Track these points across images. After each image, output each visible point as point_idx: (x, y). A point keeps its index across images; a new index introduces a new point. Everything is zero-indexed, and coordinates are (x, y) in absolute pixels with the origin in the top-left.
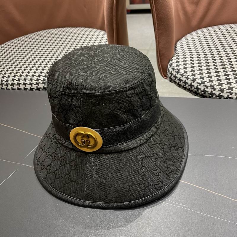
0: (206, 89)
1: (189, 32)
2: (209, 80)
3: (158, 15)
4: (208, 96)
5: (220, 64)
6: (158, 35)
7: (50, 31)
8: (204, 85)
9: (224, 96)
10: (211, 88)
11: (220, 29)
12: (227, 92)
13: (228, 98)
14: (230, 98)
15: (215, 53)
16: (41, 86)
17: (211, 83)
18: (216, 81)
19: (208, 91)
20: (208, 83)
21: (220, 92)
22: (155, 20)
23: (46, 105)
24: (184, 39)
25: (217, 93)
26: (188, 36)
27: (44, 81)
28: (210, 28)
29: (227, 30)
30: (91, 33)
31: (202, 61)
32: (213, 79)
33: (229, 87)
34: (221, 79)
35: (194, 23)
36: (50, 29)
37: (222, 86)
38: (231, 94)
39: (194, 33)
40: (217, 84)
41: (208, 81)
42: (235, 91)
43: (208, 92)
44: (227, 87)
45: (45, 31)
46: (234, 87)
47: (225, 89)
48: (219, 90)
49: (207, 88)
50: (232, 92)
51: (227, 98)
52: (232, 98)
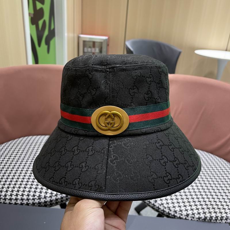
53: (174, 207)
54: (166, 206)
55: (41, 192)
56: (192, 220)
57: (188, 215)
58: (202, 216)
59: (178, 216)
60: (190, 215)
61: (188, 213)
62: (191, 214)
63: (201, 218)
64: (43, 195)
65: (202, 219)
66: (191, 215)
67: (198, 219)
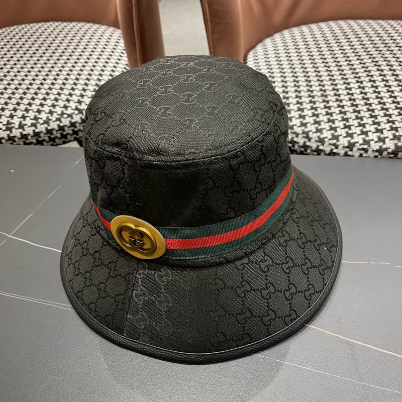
0: (295, 139)
1: (270, 35)
2: (301, 122)
3: (212, 6)
4: (299, 151)
5: (319, 94)
6: (213, 42)
7: (20, 28)
8: (292, 131)
9: (324, 151)
10: (304, 137)
11: (321, 29)
12: (330, 144)
13: (332, 154)
14: (335, 154)
15: (312, 74)
16: (4, 134)
17: (303, 128)
18: (312, 124)
19: (298, 141)
20: (299, 129)
21: (319, 144)
22: (207, 15)
23: (13, 171)
24: (261, 48)
25: (314, 145)
26: (268, 42)
27: (10, 126)
28: (305, 28)
29: (333, 32)
30: (97, 34)
31: (289, 89)
32: (308, 121)
33: (333, 135)
34: (320, 121)
35: (278, 17)
36: (21, 24)
37: (322, 134)
38: (337, 147)
39: (277, 37)
40: (314, 130)
41: (299, 124)
42: (342, 142)
43: (298, 143)
44: (330, 135)
45: (12, 28)
46: (341, 135)
47: (326, 138)
48: (316, 141)
49: (297, 136)
50: (338, 143)
51: (329, 154)
52: (338, 154)
53: (319, 131)
54: (299, 130)
55: (12, 116)
56: (361, 155)
57: (351, 146)
58: (390, 145)
59: (328, 149)
60: (357, 145)
61: (352, 141)
62: (361, 142)
63: (386, 149)
64: (16, 121)
65: (389, 153)
66: (361, 145)
67: (377, 154)
